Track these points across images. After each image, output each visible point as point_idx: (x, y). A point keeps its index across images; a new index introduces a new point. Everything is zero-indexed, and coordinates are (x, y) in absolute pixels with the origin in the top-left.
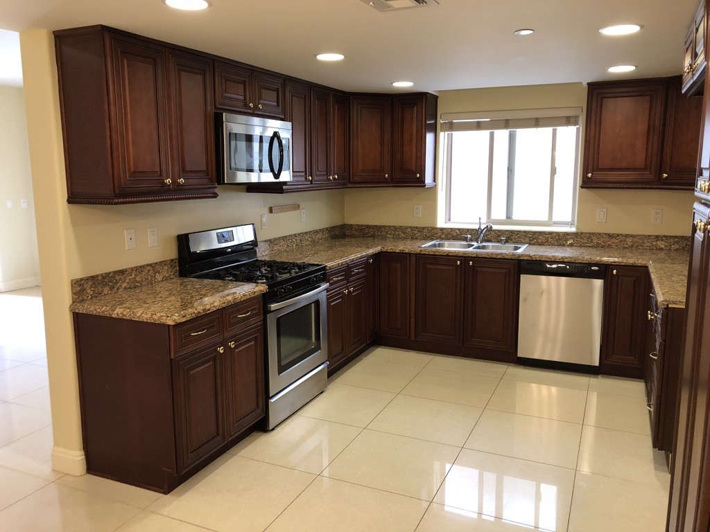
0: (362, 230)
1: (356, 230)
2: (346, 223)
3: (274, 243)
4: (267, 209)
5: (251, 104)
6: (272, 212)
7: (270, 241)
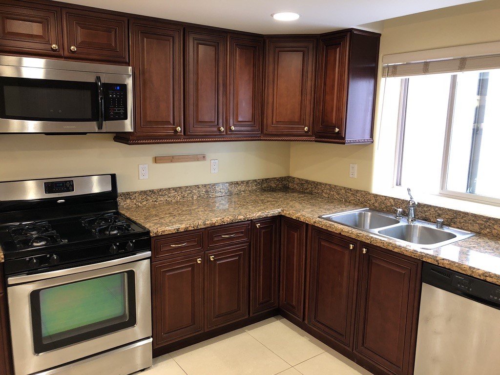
0: (302, 184)
1: (297, 184)
2: (290, 175)
3: (159, 193)
4: (150, 159)
5: (54, 46)
6: (156, 163)
7: (152, 191)
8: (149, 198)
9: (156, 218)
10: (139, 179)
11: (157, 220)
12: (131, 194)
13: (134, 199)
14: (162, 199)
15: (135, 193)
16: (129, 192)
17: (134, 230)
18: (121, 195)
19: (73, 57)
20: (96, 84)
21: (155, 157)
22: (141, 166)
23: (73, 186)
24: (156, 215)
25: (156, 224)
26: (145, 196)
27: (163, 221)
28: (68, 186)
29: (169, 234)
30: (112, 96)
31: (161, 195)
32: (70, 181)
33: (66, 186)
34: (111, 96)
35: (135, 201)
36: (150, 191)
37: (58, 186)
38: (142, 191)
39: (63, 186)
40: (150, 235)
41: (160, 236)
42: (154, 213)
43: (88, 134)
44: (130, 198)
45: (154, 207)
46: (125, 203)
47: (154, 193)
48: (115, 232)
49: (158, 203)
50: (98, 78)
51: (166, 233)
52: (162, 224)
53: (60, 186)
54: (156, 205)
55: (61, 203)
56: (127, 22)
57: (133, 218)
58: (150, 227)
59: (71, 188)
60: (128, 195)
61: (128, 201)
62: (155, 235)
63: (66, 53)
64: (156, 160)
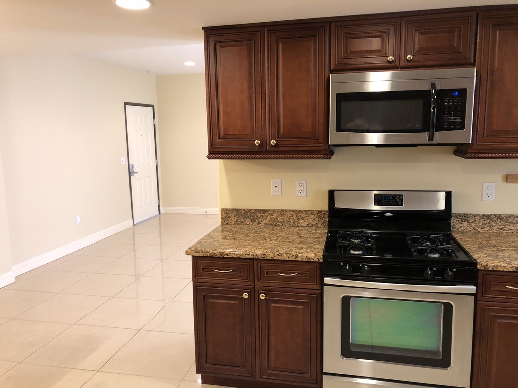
3: (508, 220)
4: (499, 177)
5: (390, 57)
6: (507, 181)
7: (499, 217)
8: (493, 223)
9: (493, 249)
10: (482, 200)
11: (493, 251)
12: (469, 216)
13: (473, 222)
14: (512, 228)
15: (475, 215)
16: (467, 214)
17: (458, 258)
18: (456, 216)
19: (410, 66)
20: (430, 91)
21: (507, 175)
22: (485, 185)
23: (402, 200)
24: (495, 246)
25: (489, 255)
26: (488, 221)
27: (500, 253)
28: (398, 200)
29: (504, 271)
30: (448, 103)
31: (511, 223)
32: (399, 195)
33: (395, 200)
34: (446, 103)
35: (474, 225)
36: (495, 216)
37: (388, 199)
38: (484, 215)
39: (392, 199)
40: (476, 267)
41: (490, 271)
42: (494, 242)
43: (418, 146)
44: (468, 222)
45: (499, 235)
46: (461, 225)
47: (502, 219)
48: (436, 255)
49: (505, 232)
50: (433, 85)
51: (499, 269)
52: (496, 257)
53: (389, 199)
54: (502, 233)
55: (389, 217)
56: (475, 16)
57: (464, 244)
58: (479, 257)
59: (400, 202)
60: (465, 217)
61: (465, 224)
62: (483, 269)
63: (403, 63)
64: (508, 179)
